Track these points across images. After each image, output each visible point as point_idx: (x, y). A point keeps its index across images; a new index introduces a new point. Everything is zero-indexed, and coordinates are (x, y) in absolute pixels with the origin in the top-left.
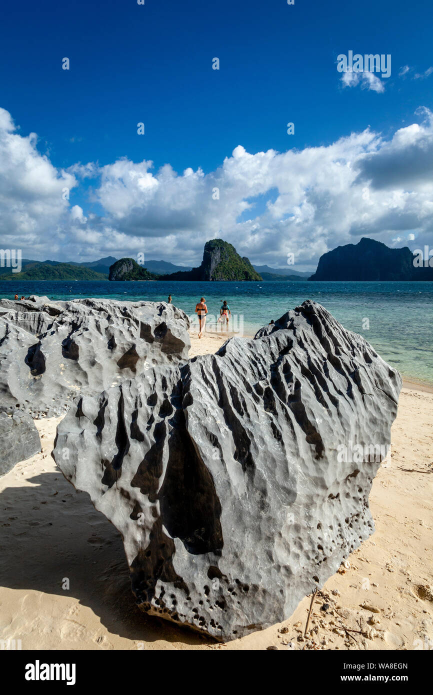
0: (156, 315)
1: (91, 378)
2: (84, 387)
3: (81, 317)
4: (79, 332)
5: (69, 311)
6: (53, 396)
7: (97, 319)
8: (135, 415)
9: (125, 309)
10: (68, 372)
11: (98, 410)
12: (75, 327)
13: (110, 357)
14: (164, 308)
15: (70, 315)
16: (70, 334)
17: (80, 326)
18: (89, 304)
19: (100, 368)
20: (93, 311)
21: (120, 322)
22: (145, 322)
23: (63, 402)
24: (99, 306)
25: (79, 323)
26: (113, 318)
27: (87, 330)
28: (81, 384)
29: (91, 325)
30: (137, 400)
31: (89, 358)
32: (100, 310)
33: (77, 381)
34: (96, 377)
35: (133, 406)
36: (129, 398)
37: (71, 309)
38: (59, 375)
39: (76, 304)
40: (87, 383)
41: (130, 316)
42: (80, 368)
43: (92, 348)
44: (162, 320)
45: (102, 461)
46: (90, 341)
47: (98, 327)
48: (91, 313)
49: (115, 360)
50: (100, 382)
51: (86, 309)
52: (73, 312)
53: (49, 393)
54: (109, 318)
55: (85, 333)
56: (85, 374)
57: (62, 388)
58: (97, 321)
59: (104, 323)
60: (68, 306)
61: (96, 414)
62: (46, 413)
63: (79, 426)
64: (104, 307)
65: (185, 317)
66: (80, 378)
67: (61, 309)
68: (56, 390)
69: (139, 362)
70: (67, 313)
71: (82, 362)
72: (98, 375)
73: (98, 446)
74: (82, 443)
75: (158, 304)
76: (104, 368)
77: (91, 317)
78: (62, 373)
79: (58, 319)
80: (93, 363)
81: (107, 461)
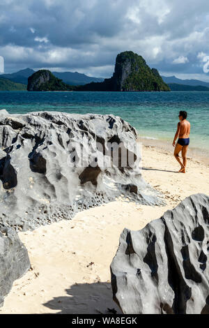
0: (107, 128)
1: (58, 192)
2: (53, 200)
3: (43, 130)
4: (43, 146)
5: (31, 124)
6: (26, 209)
7: (59, 132)
8: (185, 251)
9: (81, 122)
10: (37, 185)
11: (146, 246)
12: (39, 140)
13: (73, 171)
14: (114, 121)
15: (32, 128)
16: (35, 148)
17: (43, 140)
18: (48, 117)
19: (66, 181)
20: (53, 124)
21: (80, 135)
22: (99, 135)
23: (36, 215)
24: (58, 119)
25: (42, 137)
26: (73, 132)
27: (51, 143)
28: (49, 197)
29: (54, 139)
30: (183, 234)
31: (55, 171)
32: (60, 123)
33: (45, 194)
34: (63, 191)
35: (180, 241)
36: (175, 232)
37: (33, 122)
38: (29, 188)
39: (36, 117)
40: (55, 196)
41: (86, 130)
42: (47, 182)
43: (57, 161)
44: (113, 133)
45: (161, 305)
46: (55, 154)
47: (60, 141)
48: (52, 126)
49: (78, 174)
50: (66, 196)
51: (47, 122)
52: (35, 125)
53: (22, 206)
54: (69, 131)
55: (49, 146)
56: (53, 188)
57: (34, 201)
58: (59, 135)
59: (65, 137)
60: (29, 120)
61: (145, 251)
62: (22, 226)
63: (130, 264)
64: (63, 121)
65: (132, 129)
66: (48, 192)
67: (23, 122)
68: (28, 203)
69: (100, 175)
70: (29, 126)
71: (50, 175)
72: (64, 188)
73: (156, 288)
74: (142, 285)
75: (106, 117)
76: (69, 181)
77: (52, 130)
78: (31, 186)
79: (22, 133)
80: (59, 177)
81: (167, 305)
